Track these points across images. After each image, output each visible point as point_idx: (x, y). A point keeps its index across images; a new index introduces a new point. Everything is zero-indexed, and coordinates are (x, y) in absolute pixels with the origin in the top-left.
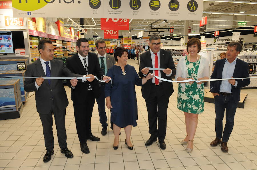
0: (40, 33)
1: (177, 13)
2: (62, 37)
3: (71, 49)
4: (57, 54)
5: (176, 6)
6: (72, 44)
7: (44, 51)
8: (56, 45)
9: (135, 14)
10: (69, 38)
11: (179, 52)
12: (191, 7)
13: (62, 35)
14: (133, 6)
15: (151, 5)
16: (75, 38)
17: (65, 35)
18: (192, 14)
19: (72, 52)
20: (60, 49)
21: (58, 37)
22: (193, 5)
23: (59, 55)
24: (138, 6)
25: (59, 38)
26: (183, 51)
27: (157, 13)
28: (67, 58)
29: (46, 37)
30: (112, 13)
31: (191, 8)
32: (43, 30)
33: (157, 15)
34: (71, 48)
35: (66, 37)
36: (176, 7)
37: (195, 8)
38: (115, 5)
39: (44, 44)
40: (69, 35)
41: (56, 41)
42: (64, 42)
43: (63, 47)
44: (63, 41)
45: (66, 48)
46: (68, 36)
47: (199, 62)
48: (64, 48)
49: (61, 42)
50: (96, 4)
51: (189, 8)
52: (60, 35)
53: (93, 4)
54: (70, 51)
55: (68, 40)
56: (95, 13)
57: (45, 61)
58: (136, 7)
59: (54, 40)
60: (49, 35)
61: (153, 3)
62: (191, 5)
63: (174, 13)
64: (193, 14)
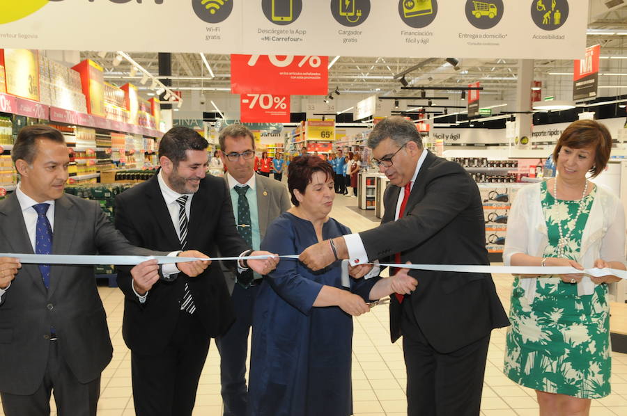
0: (17, 101)
1: (495, 37)
2: (96, 118)
3: (126, 158)
4: (75, 174)
5: (492, 12)
6: (131, 141)
7: (31, 167)
8: (74, 145)
9: (350, 40)
10: (119, 119)
11: (501, 168)
12: (544, 13)
13: (96, 111)
14: (344, 14)
15: (406, 11)
16: (141, 121)
17: (105, 110)
18: (549, 37)
19: (127, 167)
20: (86, 157)
21: (84, 116)
22: (553, 6)
23: (83, 180)
24: (359, 14)
25: (85, 120)
26: (516, 166)
27: (425, 37)
28: (111, 189)
29: (41, 116)
30: (271, 35)
31: (545, 16)
32: (31, 93)
33: (425, 42)
34: (127, 153)
35: (110, 117)
36: (491, 16)
37: (557, 16)
38: (282, 11)
39: (33, 141)
40: (120, 110)
41: (75, 133)
42: (103, 133)
43: (99, 149)
44: (99, 131)
45: (109, 156)
46: (115, 114)
47: (591, 203)
48: (100, 155)
49: (93, 133)
50: (218, 7)
51: (537, 16)
52: (89, 111)
53: (208, 7)
54: (123, 165)
55: (117, 128)
56: (214, 37)
57: (35, 203)
58: (354, 18)
59: (66, 127)
60: (50, 110)
61: (410, 4)
62: (543, 6)
63: (485, 36)
64: (553, 37)
